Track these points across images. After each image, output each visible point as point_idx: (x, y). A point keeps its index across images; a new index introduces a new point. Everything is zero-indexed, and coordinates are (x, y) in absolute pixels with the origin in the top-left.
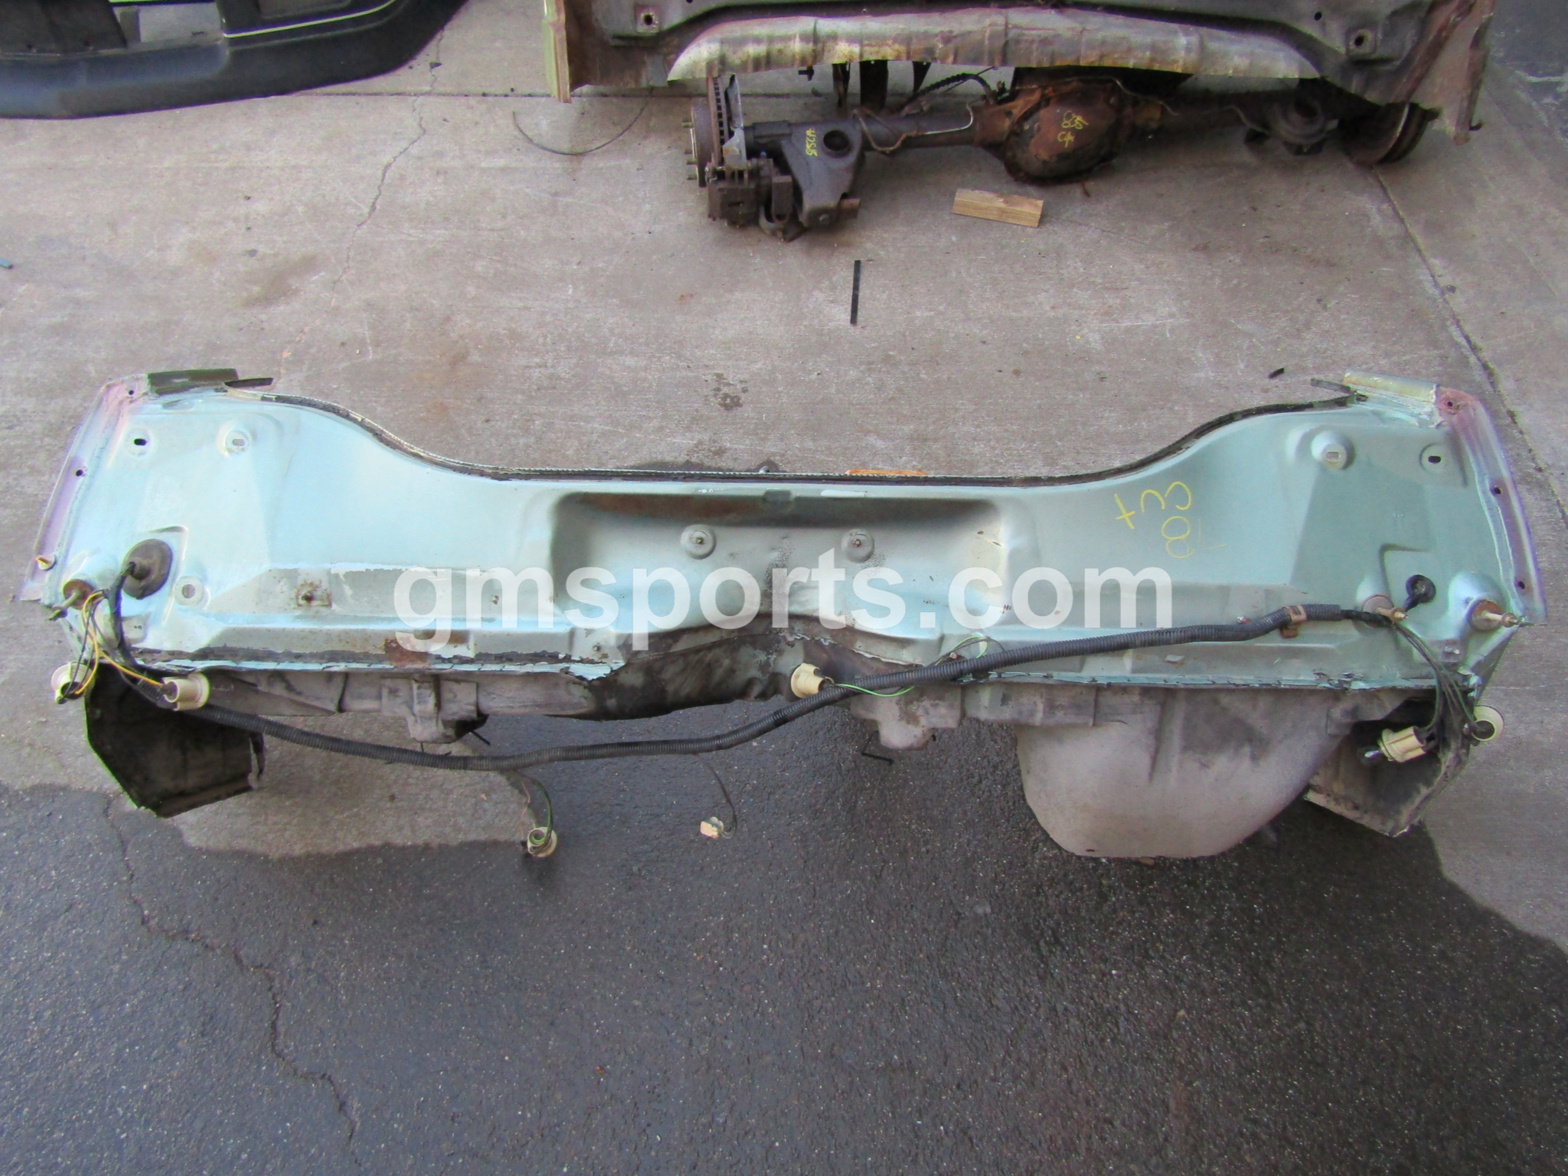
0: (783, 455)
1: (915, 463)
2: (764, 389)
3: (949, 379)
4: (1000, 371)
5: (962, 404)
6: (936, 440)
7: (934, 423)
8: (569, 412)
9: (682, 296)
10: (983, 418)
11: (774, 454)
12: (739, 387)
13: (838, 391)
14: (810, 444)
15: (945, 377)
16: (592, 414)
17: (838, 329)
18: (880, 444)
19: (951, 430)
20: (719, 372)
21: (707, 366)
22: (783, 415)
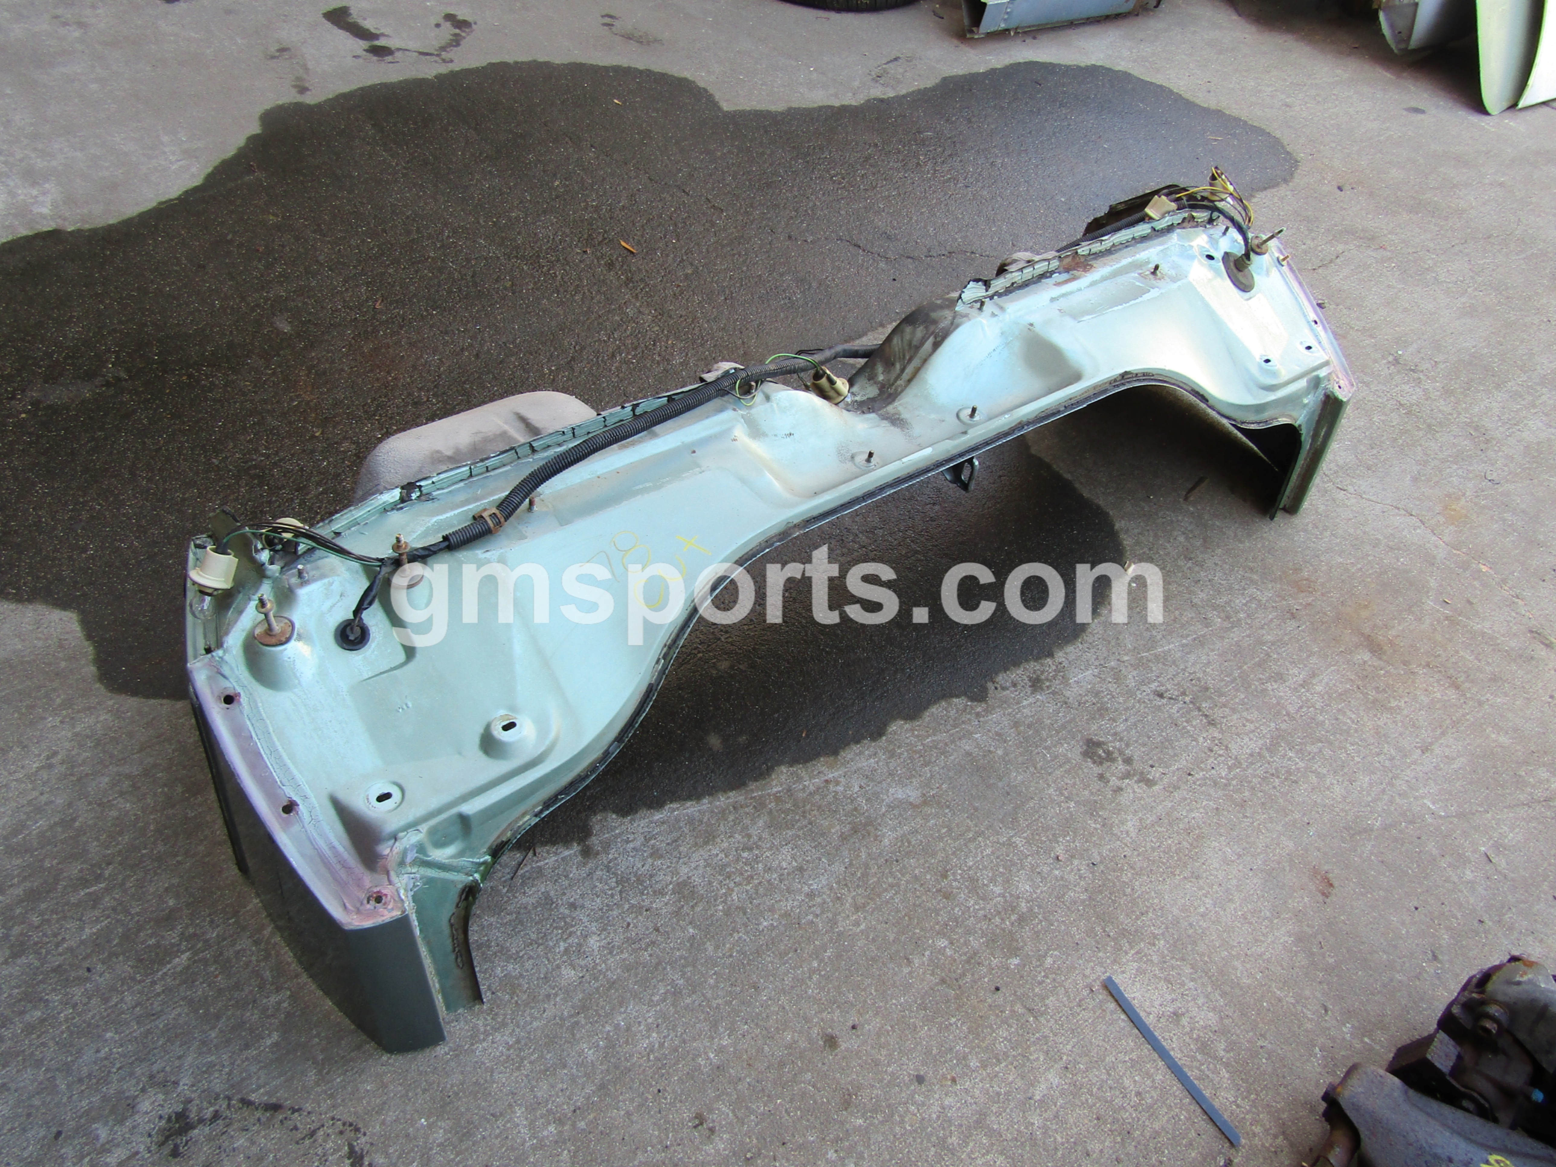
0: (978, 715)
1: (840, 788)
2: (1086, 792)
3: (909, 962)
4: (854, 1027)
5: (857, 924)
6: (844, 838)
7: (867, 866)
8: (1212, 647)
9: (1331, 885)
10: (817, 916)
11: (987, 711)
12: (1114, 781)
13: (1010, 844)
14: (966, 746)
15: (917, 962)
16: (1192, 658)
17: (1115, 961)
18: (898, 793)
19: (838, 868)
20: (1156, 788)
21: (1177, 788)
22: (1032, 769)
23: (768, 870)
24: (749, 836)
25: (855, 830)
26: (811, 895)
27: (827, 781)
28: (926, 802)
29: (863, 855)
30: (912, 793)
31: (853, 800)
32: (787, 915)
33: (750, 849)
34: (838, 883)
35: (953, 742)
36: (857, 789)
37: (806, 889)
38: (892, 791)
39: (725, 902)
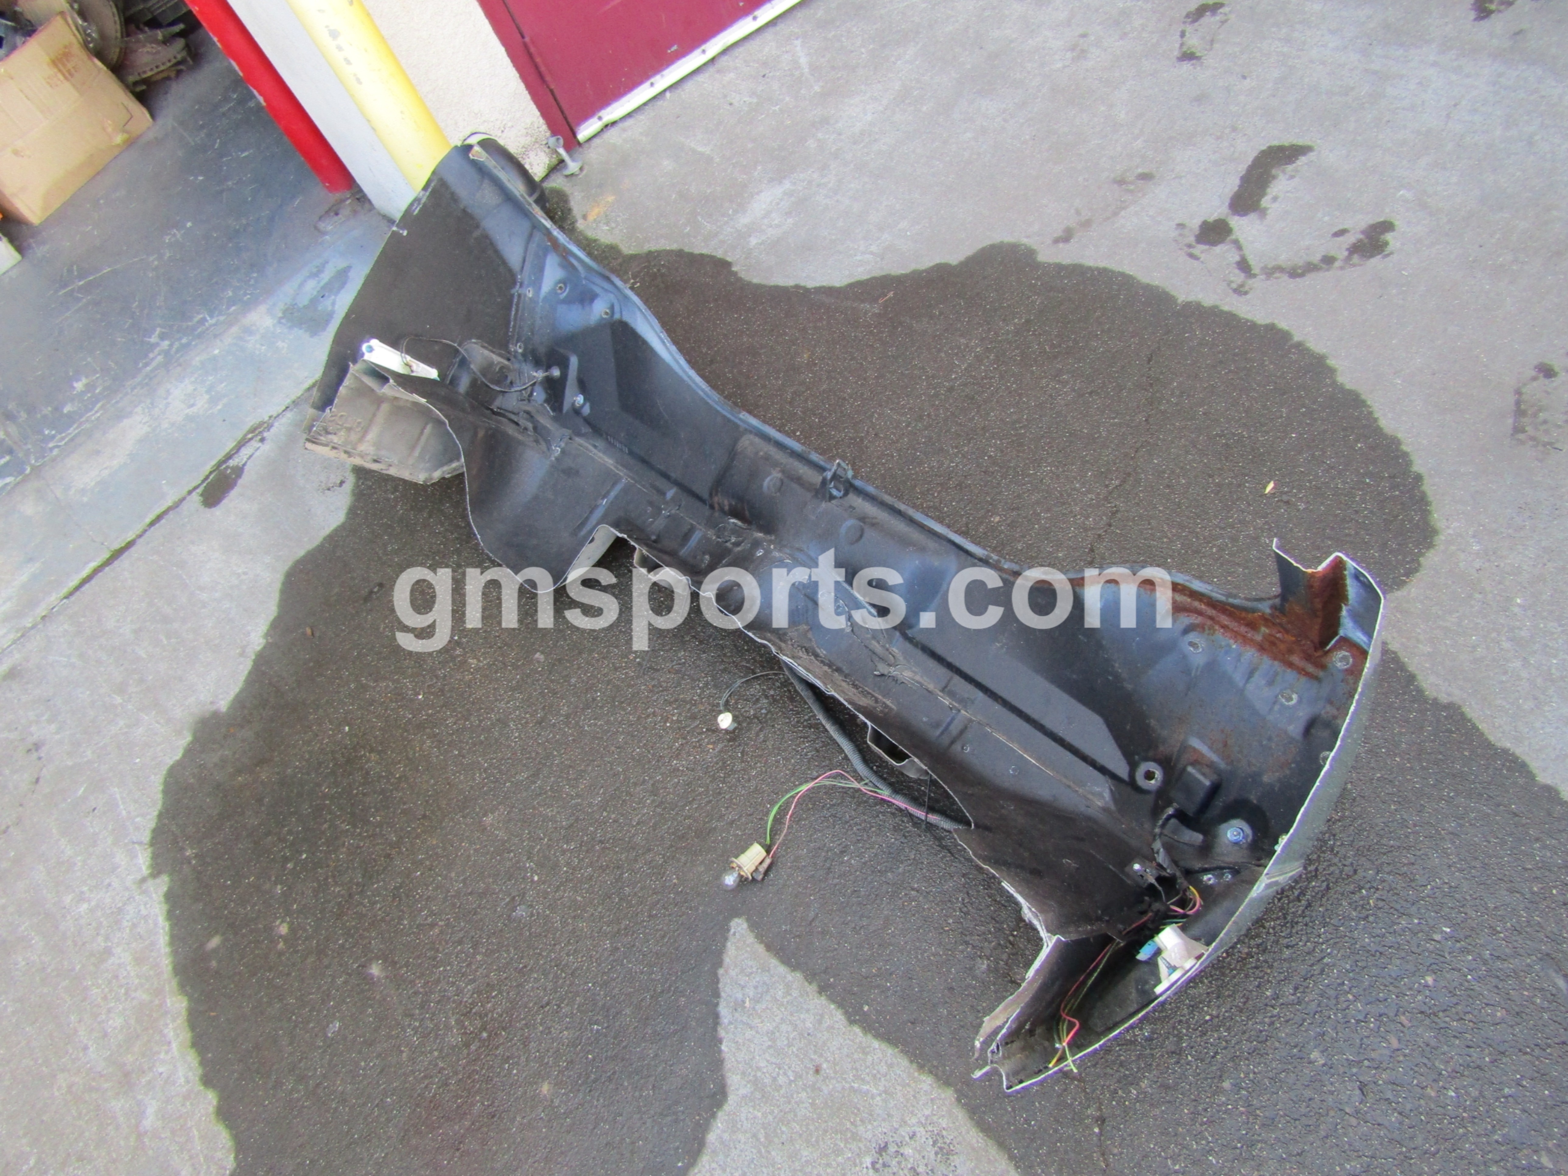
23: (109, 1011)
24: (136, 990)
25: (127, 1075)
26: (86, 1048)
27: (170, 1043)
28: (140, 1136)
29: (106, 1085)
30: (149, 1122)
31: (150, 1069)
32: (76, 1031)
33: (126, 993)
34: (91, 1069)
35: (191, 1157)
36: (161, 1070)
37: (90, 1043)
38: (154, 1102)
39: (93, 985)
